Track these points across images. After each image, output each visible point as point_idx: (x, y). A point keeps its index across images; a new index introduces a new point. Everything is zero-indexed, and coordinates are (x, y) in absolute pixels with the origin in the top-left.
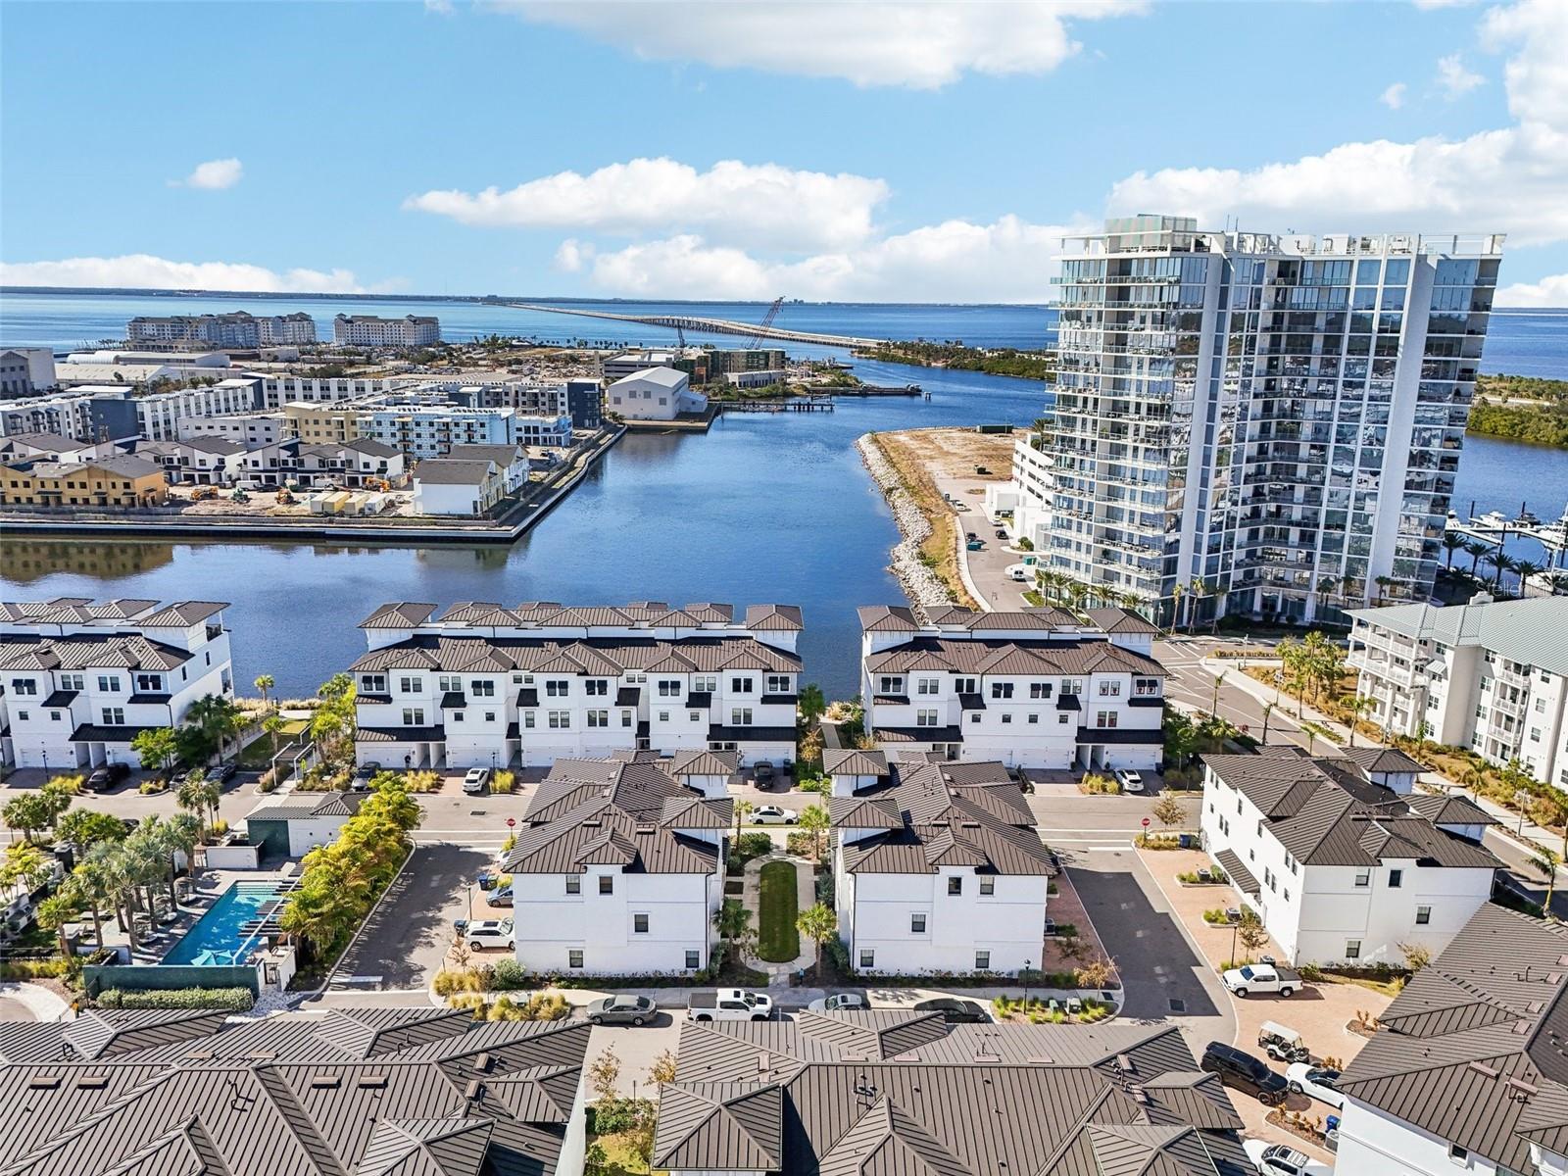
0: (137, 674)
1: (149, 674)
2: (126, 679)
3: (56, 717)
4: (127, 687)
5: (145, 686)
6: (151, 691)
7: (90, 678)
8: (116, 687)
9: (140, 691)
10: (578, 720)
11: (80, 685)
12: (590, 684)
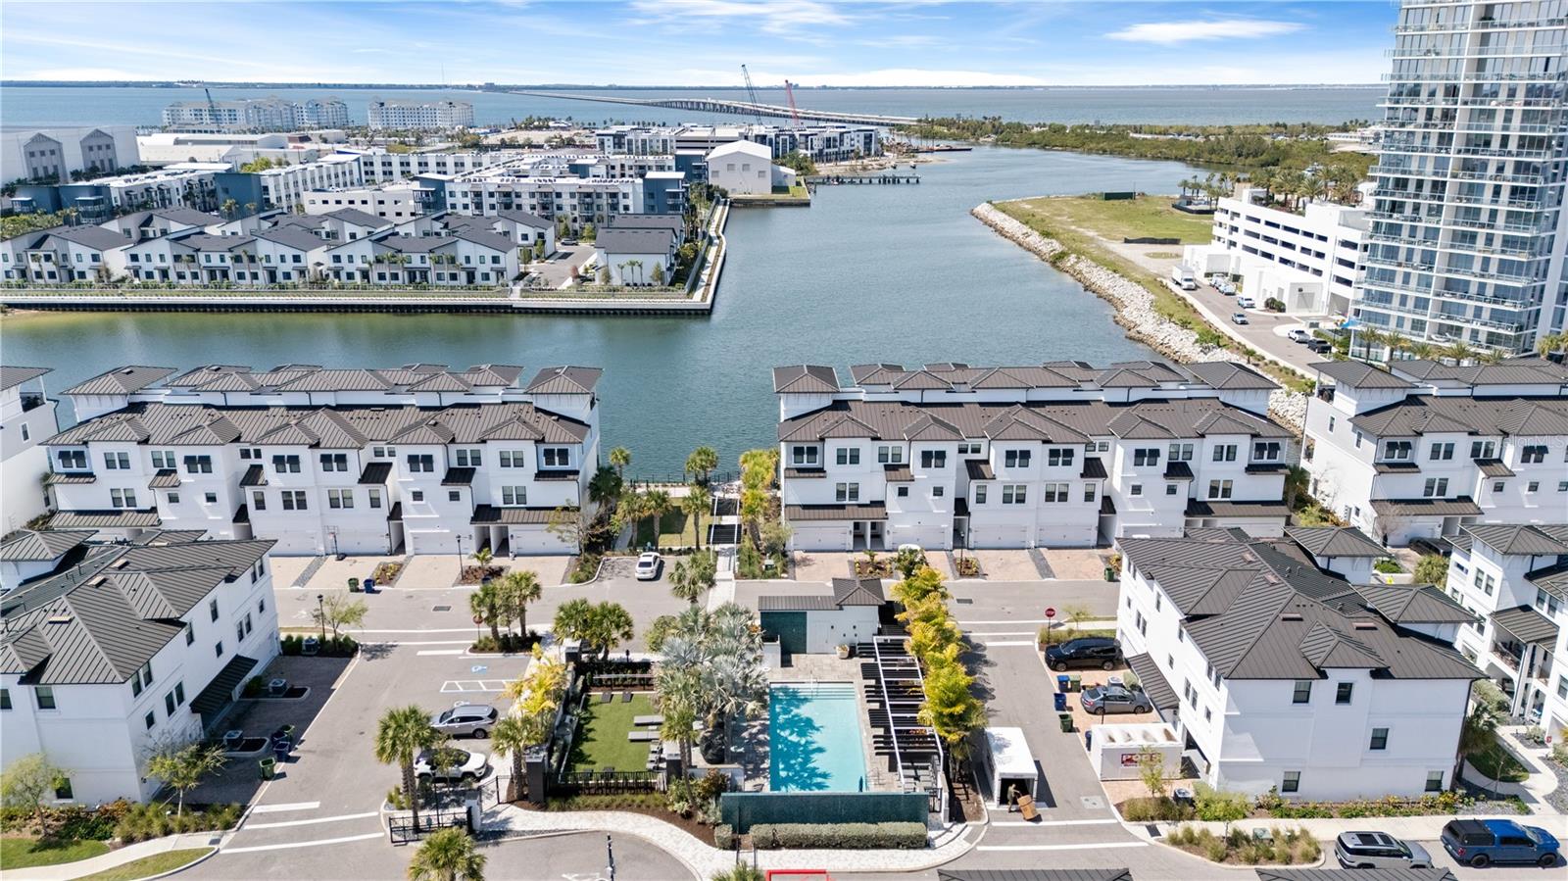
0: (542, 447)
1: (556, 448)
2: (530, 452)
3: (454, 496)
4: (531, 465)
5: (550, 460)
6: (557, 467)
7: (490, 453)
8: (519, 463)
9: (545, 467)
11: (477, 460)
12: (1054, 453)
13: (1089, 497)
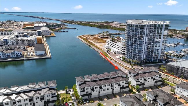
10: (106, 89)
12: (108, 85)
13: (111, 89)
